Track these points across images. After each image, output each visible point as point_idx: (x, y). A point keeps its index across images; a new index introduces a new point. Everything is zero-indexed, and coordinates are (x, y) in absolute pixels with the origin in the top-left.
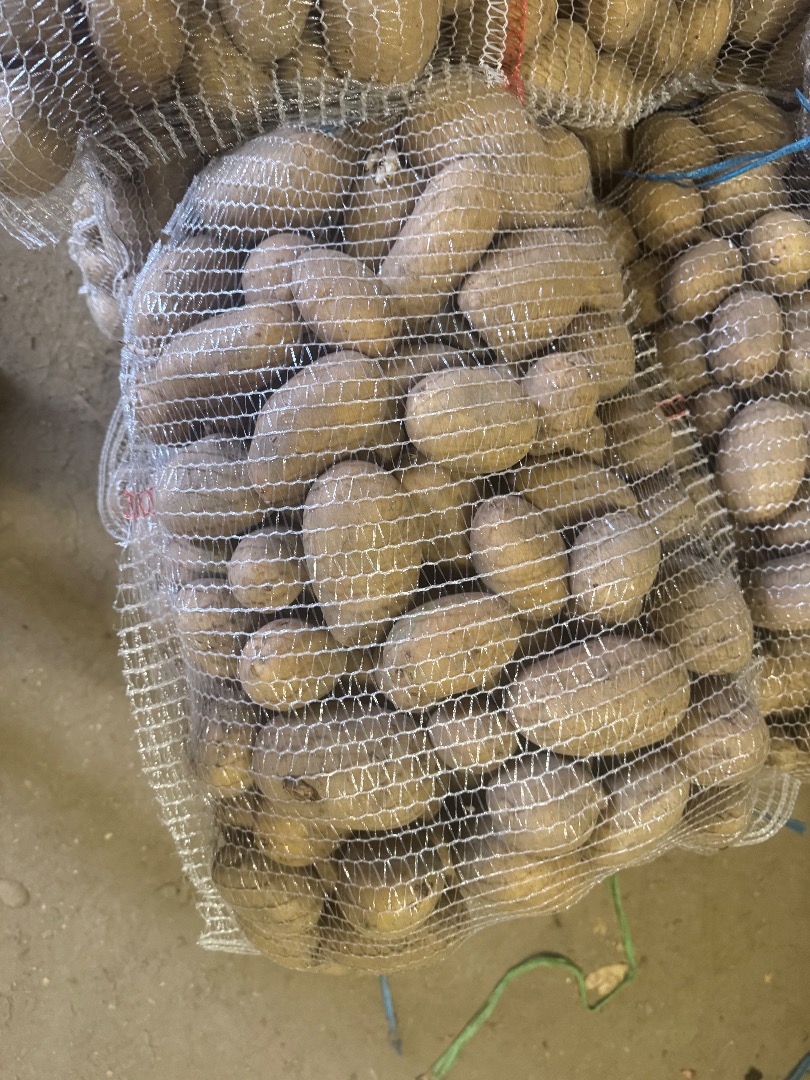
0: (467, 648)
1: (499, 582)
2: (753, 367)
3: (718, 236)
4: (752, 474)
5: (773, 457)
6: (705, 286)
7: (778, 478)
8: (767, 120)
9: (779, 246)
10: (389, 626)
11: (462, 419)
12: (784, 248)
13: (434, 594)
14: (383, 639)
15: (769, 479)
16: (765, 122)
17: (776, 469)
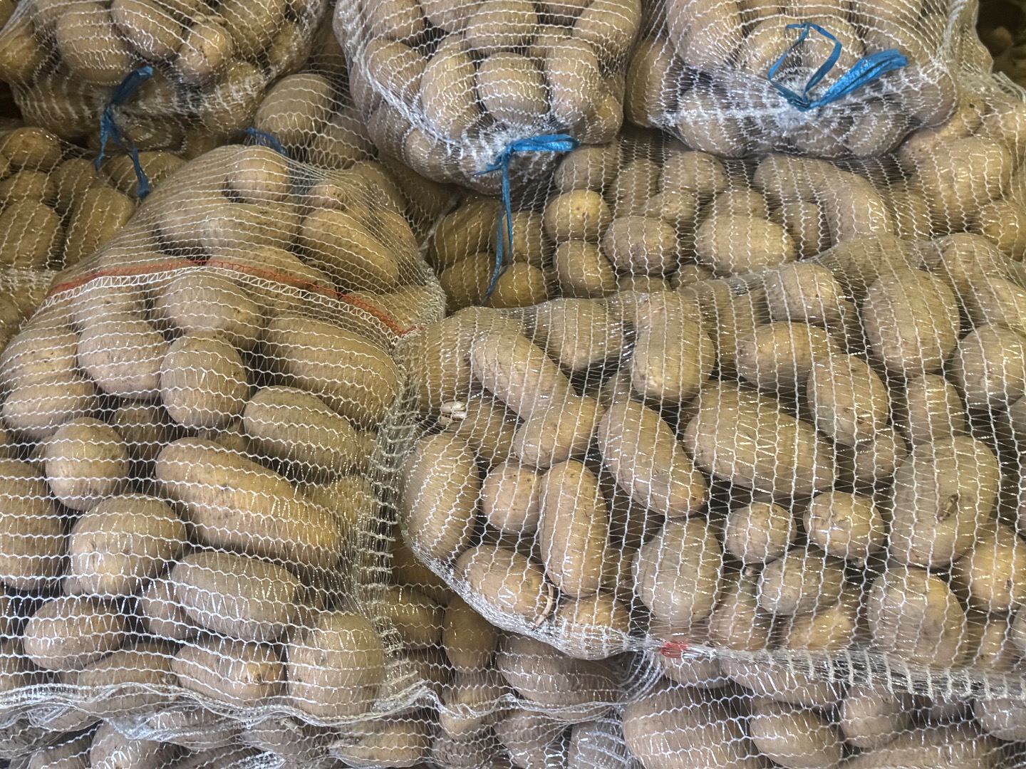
0: (849, 375)
1: (802, 359)
2: (667, 238)
3: (555, 250)
4: (755, 249)
5: (744, 232)
6: (592, 263)
7: (763, 231)
8: (470, 213)
9: (576, 212)
10: (821, 434)
11: (673, 352)
12: (578, 209)
13: (803, 400)
14: (831, 441)
15: (762, 237)
16: (470, 215)
17: (755, 231)
